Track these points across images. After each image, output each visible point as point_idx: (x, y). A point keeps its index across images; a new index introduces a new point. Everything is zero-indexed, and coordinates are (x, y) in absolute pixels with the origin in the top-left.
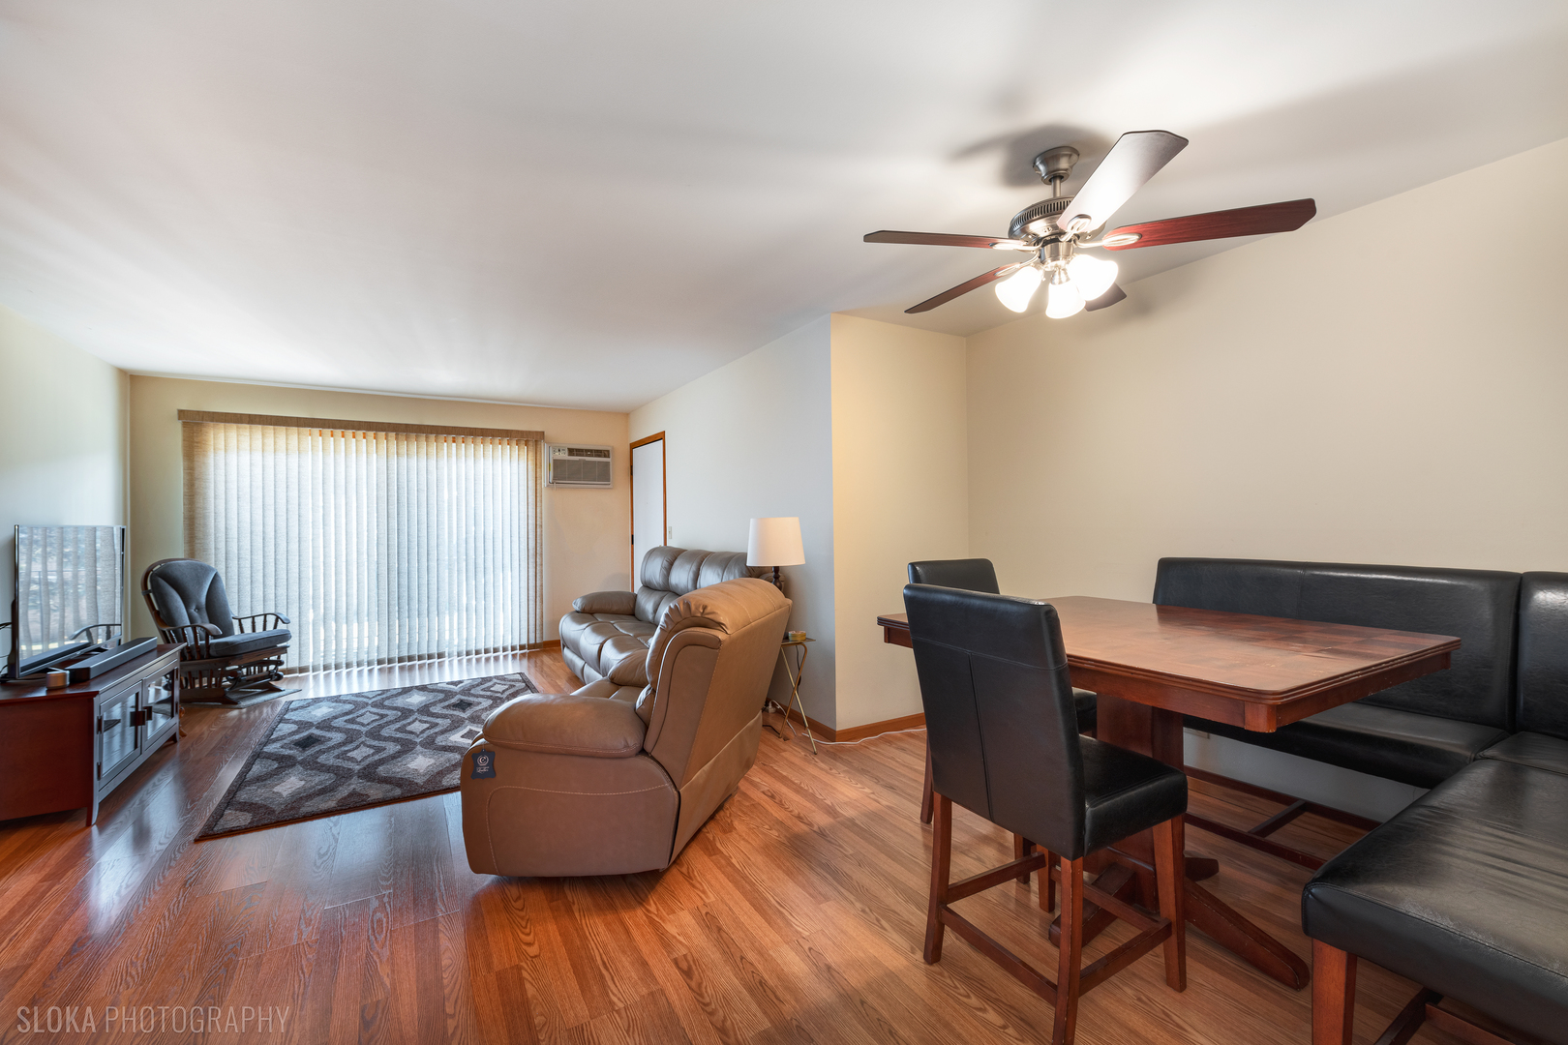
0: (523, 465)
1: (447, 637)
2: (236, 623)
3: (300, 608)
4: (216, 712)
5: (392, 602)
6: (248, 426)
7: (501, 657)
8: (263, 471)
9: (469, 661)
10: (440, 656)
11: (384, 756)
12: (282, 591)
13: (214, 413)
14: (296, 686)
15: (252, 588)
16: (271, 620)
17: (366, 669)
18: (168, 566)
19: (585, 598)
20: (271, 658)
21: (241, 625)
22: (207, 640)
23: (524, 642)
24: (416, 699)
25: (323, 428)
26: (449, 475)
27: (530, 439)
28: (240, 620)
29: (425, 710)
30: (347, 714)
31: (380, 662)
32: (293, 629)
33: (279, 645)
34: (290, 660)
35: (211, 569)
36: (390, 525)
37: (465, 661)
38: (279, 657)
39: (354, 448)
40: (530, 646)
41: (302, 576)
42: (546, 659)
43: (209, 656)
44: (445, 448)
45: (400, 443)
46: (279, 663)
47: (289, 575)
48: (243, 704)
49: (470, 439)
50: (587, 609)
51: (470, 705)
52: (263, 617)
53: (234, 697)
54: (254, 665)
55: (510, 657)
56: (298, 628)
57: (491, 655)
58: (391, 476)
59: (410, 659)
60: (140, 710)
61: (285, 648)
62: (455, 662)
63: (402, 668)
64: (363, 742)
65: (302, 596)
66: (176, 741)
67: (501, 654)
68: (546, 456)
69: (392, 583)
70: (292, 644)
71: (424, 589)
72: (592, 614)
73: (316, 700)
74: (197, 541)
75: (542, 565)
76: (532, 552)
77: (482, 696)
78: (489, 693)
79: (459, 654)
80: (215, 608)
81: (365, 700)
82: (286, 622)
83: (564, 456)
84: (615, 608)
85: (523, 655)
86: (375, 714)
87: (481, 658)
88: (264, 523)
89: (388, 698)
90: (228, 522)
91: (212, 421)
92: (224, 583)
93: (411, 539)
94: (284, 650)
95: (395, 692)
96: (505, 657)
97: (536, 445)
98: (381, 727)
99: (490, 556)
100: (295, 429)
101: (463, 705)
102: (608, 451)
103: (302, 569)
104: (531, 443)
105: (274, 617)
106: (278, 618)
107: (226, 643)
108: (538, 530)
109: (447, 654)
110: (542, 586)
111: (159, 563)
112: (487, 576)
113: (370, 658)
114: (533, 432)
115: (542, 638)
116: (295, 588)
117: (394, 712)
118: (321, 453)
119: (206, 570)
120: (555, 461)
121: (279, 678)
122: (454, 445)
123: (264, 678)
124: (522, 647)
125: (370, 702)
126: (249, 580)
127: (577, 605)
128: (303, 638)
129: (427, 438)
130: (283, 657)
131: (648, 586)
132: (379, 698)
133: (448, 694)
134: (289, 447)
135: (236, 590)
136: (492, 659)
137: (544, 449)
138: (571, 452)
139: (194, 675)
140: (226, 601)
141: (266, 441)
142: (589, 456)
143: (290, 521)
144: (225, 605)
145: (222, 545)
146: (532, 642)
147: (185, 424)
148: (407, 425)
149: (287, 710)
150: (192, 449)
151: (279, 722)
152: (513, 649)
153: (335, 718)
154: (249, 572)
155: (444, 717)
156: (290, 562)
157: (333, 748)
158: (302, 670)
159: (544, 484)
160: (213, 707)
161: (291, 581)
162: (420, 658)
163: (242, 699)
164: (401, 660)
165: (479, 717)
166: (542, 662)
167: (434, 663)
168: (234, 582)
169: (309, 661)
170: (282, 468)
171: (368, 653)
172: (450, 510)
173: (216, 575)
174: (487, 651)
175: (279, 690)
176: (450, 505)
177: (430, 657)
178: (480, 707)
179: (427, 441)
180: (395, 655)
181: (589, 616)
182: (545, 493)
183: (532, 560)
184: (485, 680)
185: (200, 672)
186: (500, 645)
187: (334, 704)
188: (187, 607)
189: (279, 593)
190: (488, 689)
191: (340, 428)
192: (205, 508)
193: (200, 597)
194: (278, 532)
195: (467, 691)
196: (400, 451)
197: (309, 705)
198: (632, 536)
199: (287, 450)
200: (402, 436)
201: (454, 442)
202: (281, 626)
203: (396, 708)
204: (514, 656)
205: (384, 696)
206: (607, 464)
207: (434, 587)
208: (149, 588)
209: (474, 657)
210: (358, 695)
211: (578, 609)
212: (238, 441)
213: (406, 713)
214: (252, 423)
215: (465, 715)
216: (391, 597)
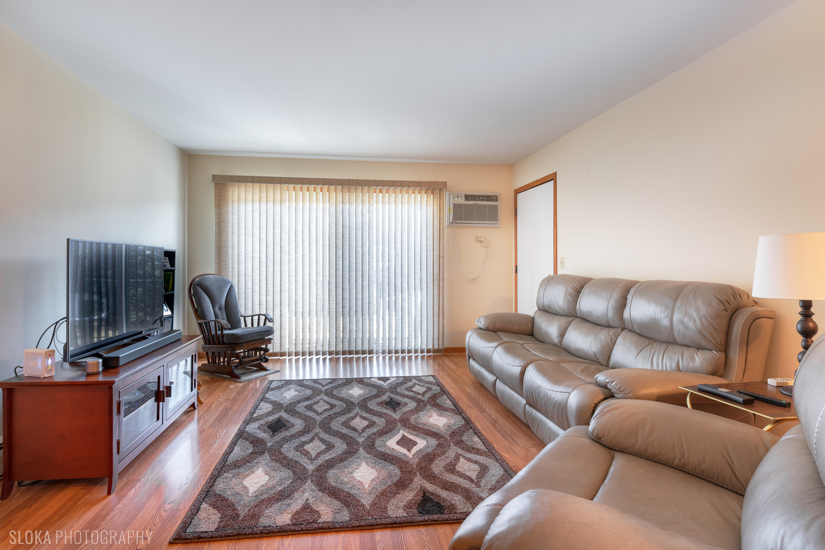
0: (430, 209)
1: (375, 336)
2: (242, 319)
3: (281, 311)
4: (226, 383)
5: (338, 310)
6: (251, 184)
7: (413, 357)
8: (260, 215)
9: (390, 358)
10: (371, 352)
11: (333, 455)
12: (270, 298)
13: (232, 176)
14: (277, 367)
15: (252, 295)
16: (263, 318)
17: (321, 357)
18: (203, 279)
19: (486, 317)
20: (262, 346)
21: (245, 321)
22: (222, 332)
23: (430, 347)
24: (356, 392)
25: (295, 184)
26: (377, 217)
27: (435, 188)
28: (245, 317)
29: (363, 404)
30: (307, 399)
31: (330, 353)
32: (276, 326)
33: (266, 338)
34: (273, 347)
35: (229, 282)
36: (338, 254)
37: (387, 358)
38: (266, 346)
39: (315, 199)
40: (435, 351)
41: (282, 289)
42: (446, 361)
43: (223, 343)
44: (375, 198)
45: (344, 194)
46: (266, 350)
47: (275, 288)
48: (243, 378)
49: (392, 189)
50: (491, 327)
51: (398, 404)
52: (257, 316)
53: (237, 372)
54: (252, 350)
55: (420, 357)
56: (279, 325)
57: (406, 354)
58: (338, 218)
59: (350, 353)
60: (161, 389)
61: (270, 340)
62: (381, 358)
63: (344, 359)
64: (316, 434)
65: (282, 303)
66: (195, 408)
67: (413, 354)
68: (448, 202)
69: (338, 296)
70: (276, 336)
71: (360, 302)
72: (495, 332)
73: (289, 382)
74: (222, 263)
75: (443, 287)
76: (436, 277)
77: (407, 397)
78: (412, 394)
79: (383, 352)
80: (230, 310)
81: (320, 387)
82: (271, 321)
83: (462, 201)
84: (515, 328)
85: (430, 356)
86: (326, 402)
87: (399, 356)
88: (260, 252)
89: (336, 387)
90: (240, 250)
91: (231, 182)
92: (237, 291)
93: (351, 265)
94: (269, 341)
95: (341, 382)
96: (416, 357)
97: (440, 193)
98: (331, 418)
99: (405, 280)
100: (278, 186)
101: (393, 404)
102: (496, 196)
103: (282, 284)
104: (436, 191)
105: (264, 317)
106: (266, 318)
107: (233, 335)
108: (441, 260)
109: (375, 351)
110: (443, 304)
111: (199, 276)
112: (403, 295)
113: (324, 350)
114: (438, 182)
115: (443, 345)
116: (278, 296)
117: (341, 403)
118: (294, 203)
119: (226, 282)
120: (455, 205)
121: (267, 361)
122: (381, 194)
123: (257, 360)
124: (428, 351)
125: (323, 389)
126: (251, 290)
127: (482, 323)
128: (283, 332)
129: (362, 189)
130: (270, 346)
131: (545, 310)
132: (330, 386)
133: (380, 391)
134: (275, 199)
135: (243, 296)
136: (407, 358)
137: (446, 196)
138: (467, 197)
139: (217, 354)
140: (237, 304)
141: (261, 195)
142: (481, 200)
143: (275, 250)
144: (236, 307)
145: (236, 266)
146: (436, 347)
147: (216, 184)
148: (349, 180)
149: (268, 389)
150: (221, 201)
151: (262, 400)
152: (422, 351)
153: (299, 402)
154: (251, 285)
155: (380, 415)
156: (275, 279)
157: (293, 437)
158: (283, 354)
159: (446, 224)
160: (225, 379)
161: (275, 292)
162: (357, 353)
163: (243, 374)
164: (344, 353)
165: (408, 420)
166: (444, 363)
167: (366, 357)
168: (242, 291)
169: (286, 348)
170: (271, 213)
171: (323, 346)
172: (377, 244)
173: (232, 286)
174: (403, 352)
175: (266, 370)
176: (377, 240)
177: (364, 352)
178: (407, 409)
179: (362, 192)
180: (340, 349)
181: (493, 333)
182: (446, 231)
183: (436, 283)
184: (406, 379)
185: (219, 353)
186: (412, 347)
187: (299, 388)
188: (214, 307)
189: (268, 300)
190: (409, 389)
191: (306, 184)
192: (227, 241)
193: (221, 300)
194: (268, 257)
195: (394, 388)
196: (344, 200)
197: (282, 386)
198: (516, 267)
199: (274, 200)
200: (346, 189)
201: (381, 192)
202: (269, 324)
203: (341, 399)
204: (423, 357)
205: (333, 385)
206: (497, 206)
207: (366, 301)
208: (192, 293)
209: (394, 355)
210: (315, 381)
211: (481, 326)
212: (245, 195)
213: (350, 405)
214: (253, 183)
215: (397, 416)
216: (338, 306)
